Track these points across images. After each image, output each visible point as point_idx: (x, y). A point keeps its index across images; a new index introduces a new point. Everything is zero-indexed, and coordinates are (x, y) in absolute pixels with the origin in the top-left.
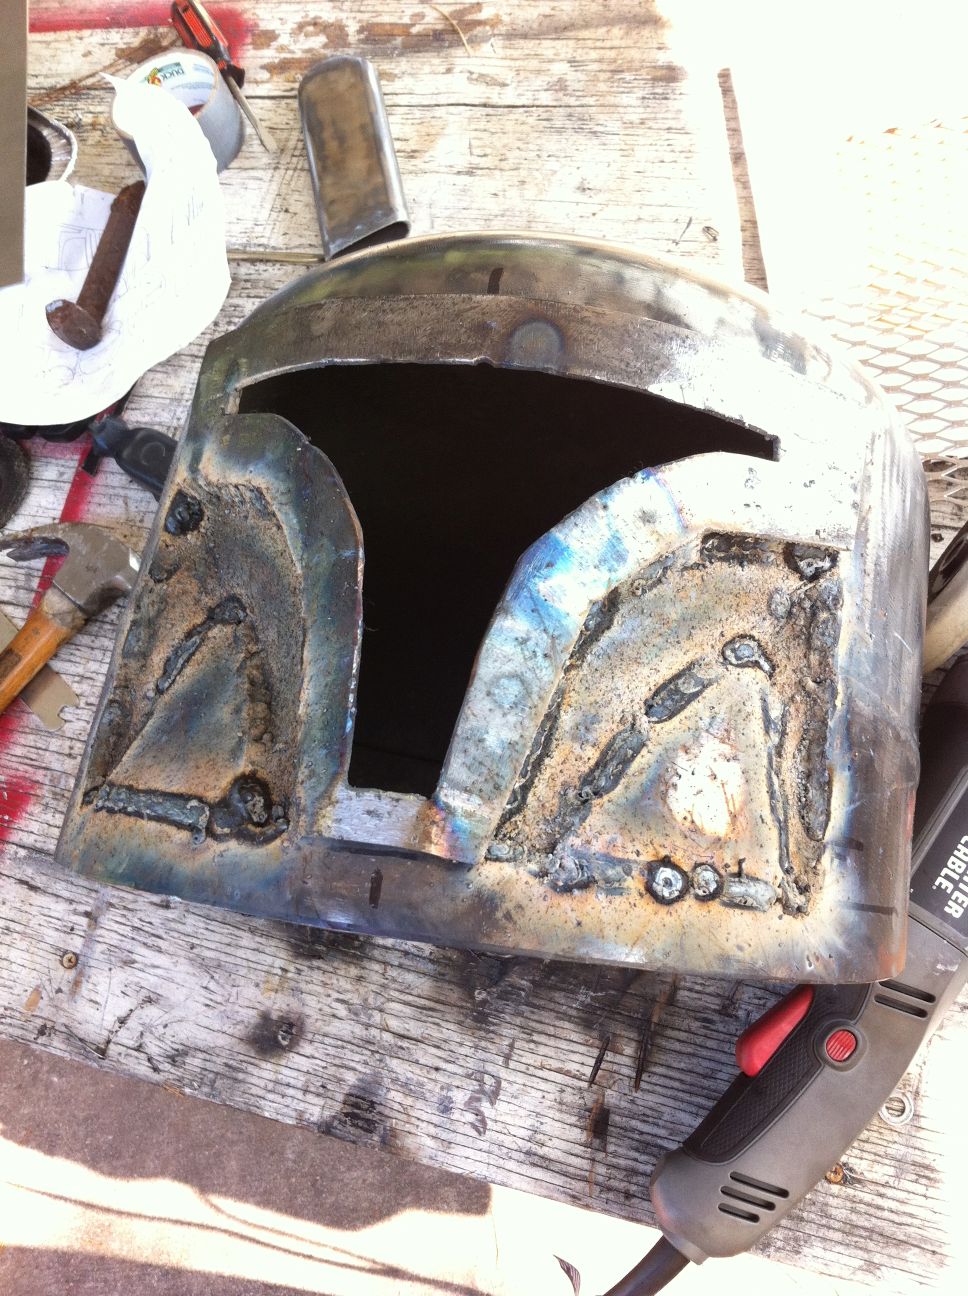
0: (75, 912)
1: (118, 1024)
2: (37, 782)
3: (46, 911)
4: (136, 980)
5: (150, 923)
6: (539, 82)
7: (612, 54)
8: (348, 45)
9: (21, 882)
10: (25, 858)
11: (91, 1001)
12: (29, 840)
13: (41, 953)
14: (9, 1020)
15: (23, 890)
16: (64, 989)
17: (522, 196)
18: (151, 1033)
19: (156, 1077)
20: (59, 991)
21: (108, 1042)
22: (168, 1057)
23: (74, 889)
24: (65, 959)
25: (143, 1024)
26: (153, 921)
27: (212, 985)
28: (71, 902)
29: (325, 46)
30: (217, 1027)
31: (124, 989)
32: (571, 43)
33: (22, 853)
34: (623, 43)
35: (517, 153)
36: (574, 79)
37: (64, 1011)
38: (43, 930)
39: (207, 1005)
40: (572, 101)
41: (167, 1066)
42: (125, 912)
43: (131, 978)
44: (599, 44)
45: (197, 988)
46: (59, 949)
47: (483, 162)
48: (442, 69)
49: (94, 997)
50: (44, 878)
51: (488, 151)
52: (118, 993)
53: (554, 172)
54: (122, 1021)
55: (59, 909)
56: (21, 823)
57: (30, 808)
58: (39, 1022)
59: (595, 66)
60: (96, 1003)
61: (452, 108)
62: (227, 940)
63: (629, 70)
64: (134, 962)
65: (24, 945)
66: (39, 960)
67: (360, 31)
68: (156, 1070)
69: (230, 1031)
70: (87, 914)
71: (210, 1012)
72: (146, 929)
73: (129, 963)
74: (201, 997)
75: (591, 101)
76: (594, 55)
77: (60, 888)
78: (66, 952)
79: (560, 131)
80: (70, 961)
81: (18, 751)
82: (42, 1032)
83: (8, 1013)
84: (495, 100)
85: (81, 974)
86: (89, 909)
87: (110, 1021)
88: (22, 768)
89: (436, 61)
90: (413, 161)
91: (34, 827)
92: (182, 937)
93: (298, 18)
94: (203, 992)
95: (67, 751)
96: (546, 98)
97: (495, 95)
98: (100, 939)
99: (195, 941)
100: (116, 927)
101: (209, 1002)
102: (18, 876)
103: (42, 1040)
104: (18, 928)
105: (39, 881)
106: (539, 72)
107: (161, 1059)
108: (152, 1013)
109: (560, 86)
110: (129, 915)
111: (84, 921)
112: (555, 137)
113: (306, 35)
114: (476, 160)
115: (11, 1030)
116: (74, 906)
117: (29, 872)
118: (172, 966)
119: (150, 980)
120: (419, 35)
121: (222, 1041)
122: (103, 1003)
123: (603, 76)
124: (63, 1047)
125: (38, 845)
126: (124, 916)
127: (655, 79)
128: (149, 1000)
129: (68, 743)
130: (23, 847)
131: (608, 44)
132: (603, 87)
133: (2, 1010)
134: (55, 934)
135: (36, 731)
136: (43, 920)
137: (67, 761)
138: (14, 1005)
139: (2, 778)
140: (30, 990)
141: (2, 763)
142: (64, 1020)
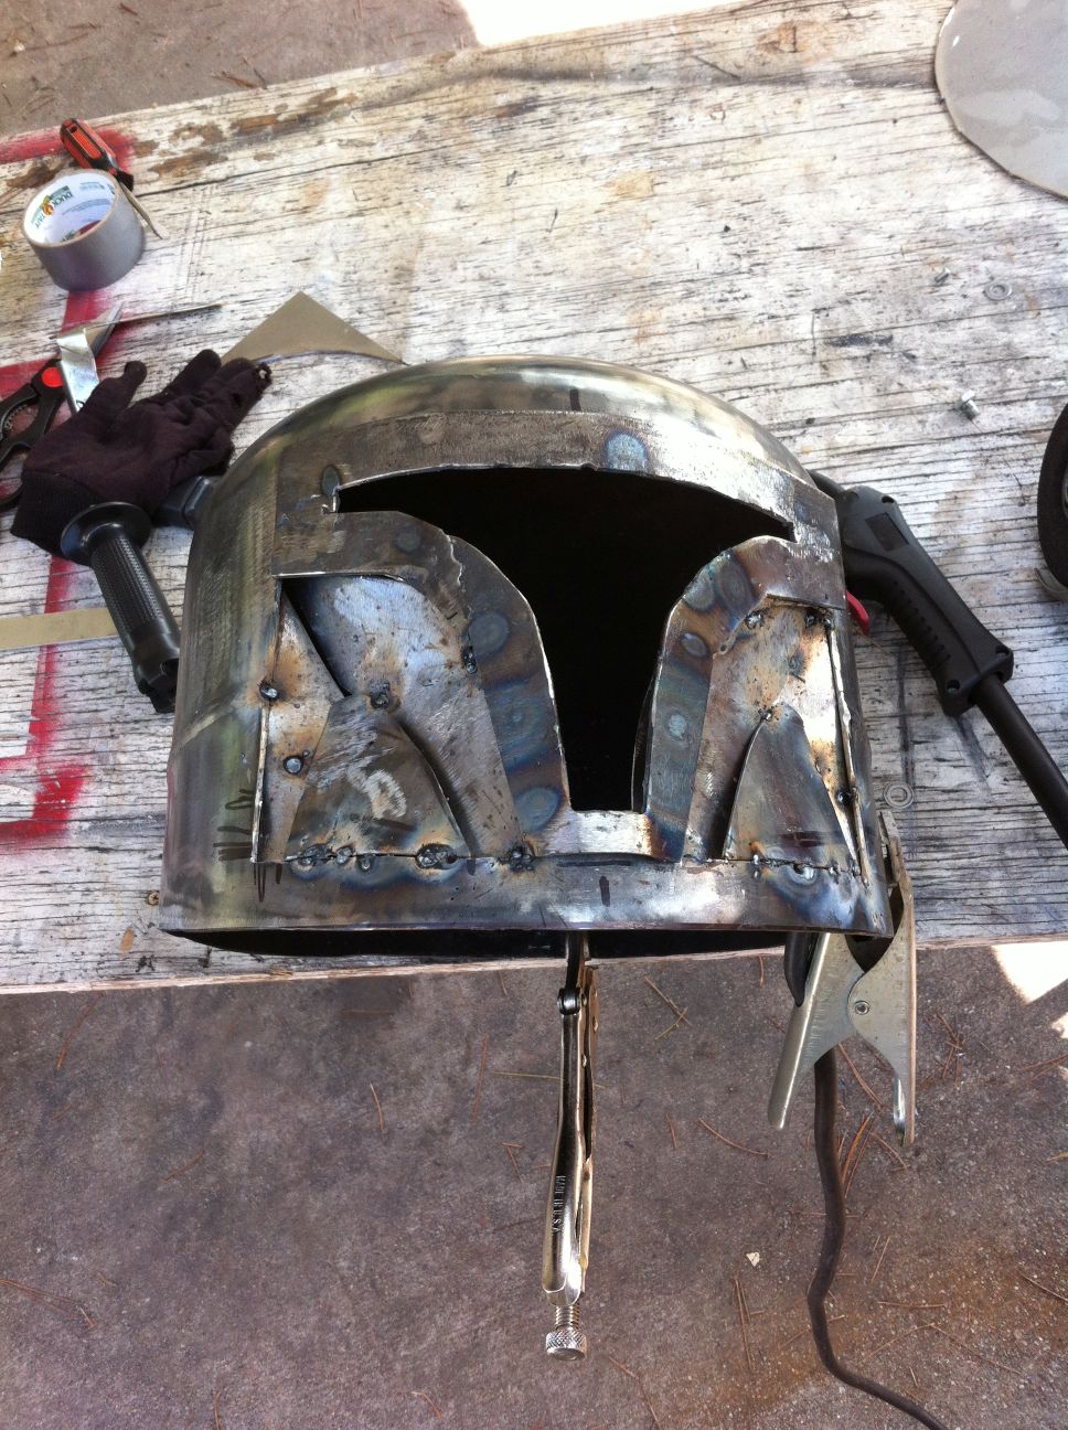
0: (150, 858)
2: (86, 766)
3: (122, 866)
6: (401, 137)
7: (457, 105)
8: (225, 140)
9: (91, 849)
10: (90, 829)
12: (90, 813)
13: (125, 900)
14: (107, 964)
15: (96, 854)
16: (155, 923)
17: (409, 222)
19: (261, 967)
20: (151, 926)
21: (208, 953)
23: (145, 840)
24: (150, 899)
28: (144, 851)
29: (204, 144)
32: (422, 104)
33: (86, 825)
34: (465, 95)
35: (397, 192)
36: (431, 130)
37: (160, 940)
38: (124, 881)
40: (434, 145)
44: (445, 100)
46: (141, 892)
47: (369, 204)
48: (314, 142)
50: (114, 840)
51: (371, 195)
53: (433, 200)
55: (136, 860)
56: (80, 802)
57: (85, 787)
58: (138, 957)
59: (446, 117)
61: (332, 170)
63: (476, 113)
65: (107, 898)
66: (125, 906)
67: (233, 126)
68: (260, 961)
70: (161, 858)
75: (450, 142)
76: (443, 108)
77: (131, 843)
78: (149, 893)
79: (430, 169)
80: (155, 899)
81: (61, 746)
82: (142, 963)
83: (105, 958)
84: (367, 157)
86: (162, 853)
88: (67, 758)
89: (307, 137)
90: (307, 215)
91: (93, 801)
93: (173, 127)
95: (109, 734)
96: (410, 147)
97: (366, 154)
102: (88, 845)
103: (144, 970)
104: (97, 886)
105: (109, 843)
106: (398, 130)
109: (420, 136)
112: (425, 174)
113: (184, 139)
114: (362, 204)
115: (111, 971)
116: (148, 853)
117: (96, 840)
120: (286, 121)
123: (454, 123)
124: (167, 969)
125: (100, 815)
127: (499, 116)
129: (108, 727)
130: (86, 820)
131: (452, 98)
132: (457, 130)
133: (98, 958)
134: (136, 881)
135: (74, 726)
136: (120, 873)
137: (111, 741)
138: (109, 950)
139: (50, 771)
140: (122, 933)
141: (47, 759)
142: (162, 947)
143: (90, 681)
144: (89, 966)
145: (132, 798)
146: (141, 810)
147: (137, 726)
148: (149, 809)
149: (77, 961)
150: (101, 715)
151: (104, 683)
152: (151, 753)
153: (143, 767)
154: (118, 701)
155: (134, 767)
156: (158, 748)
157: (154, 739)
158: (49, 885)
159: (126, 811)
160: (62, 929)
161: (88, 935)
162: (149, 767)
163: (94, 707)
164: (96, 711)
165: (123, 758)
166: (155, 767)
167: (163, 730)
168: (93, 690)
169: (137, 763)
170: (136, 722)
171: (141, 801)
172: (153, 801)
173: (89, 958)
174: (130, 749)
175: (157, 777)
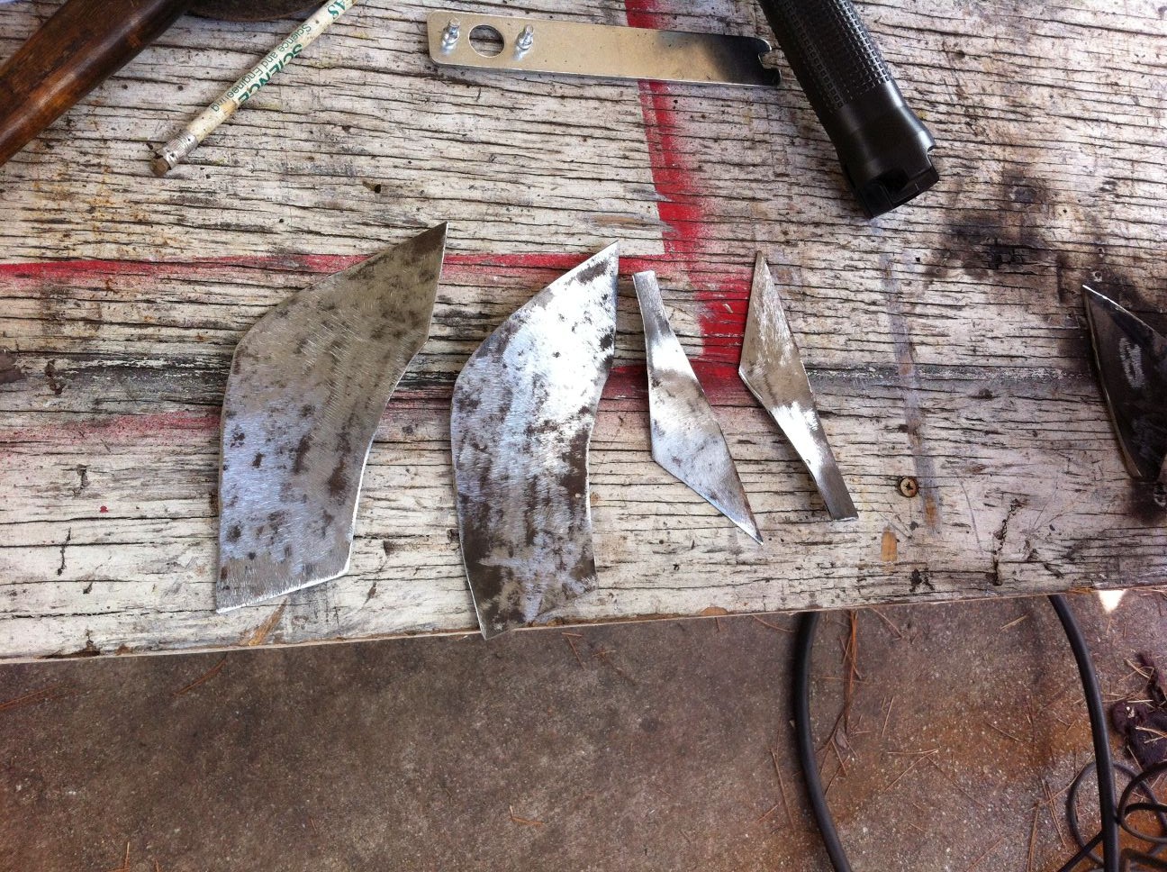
1: (997, 543)
3: (853, 438)
4: (994, 486)
5: (980, 420)
11: (956, 525)
13: (870, 488)
14: (870, 580)
16: (919, 521)
18: (1037, 538)
19: (1061, 583)
20: (914, 526)
21: (996, 564)
22: (1064, 557)
23: (874, 403)
24: (903, 488)
25: (1024, 532)
26: (981, 416)
27: (1073, 468)
28: (878, 418)
30: (1096, 509)
31: (987, 501)
37: (931, 546)
38: (862, 461)
39: (1077, 491)
41: (1067, 568)
42: (945, 415)
43: (988, 486)
45: (1060, 475)
46: (888, 477)
49: (957, 520)
50: (830, 398)
52: (981, 506)
54: (1001, 536)
55: (868, 431)
58: (908, 570)
60: (962, 525)
62: (1066, 417)
64: (984, 467)
66: (873, 497)
68: (1058, 575)
69: (1111, 509)
70: (902, 428)
71: (1084, 497)
72: (978, 428)
73: (978, 470)
74: (1068, 483)
77: (855, 405)
78: (900, 479)
80: (908, 487)
81: (716, 247)
82: (916, 579)
83: (865, 572)
85: (928, 498)
86: (903, 422)
87: (988, 541)
88: (732, 268)
92: (1020, 426)
94: (1068, 478)
95: (782, 238)
98: (934, 453)
99: (1034, 426)
100: (944, 434)
101: (1077, 487)
103: (921, 589)
107: (1059, 562)
108: (1026, 517)
110: (953, 416)
111: (903, 437)
115: (877, 591)
116: (884, 423)
118: (1024, 461)
119: (1008, 481)
121: (1108, 522)
122: (970, 523)
124: (948, 587)
126: (946, 419)
128: (1017, 504)
129: (777, 228)
133: (855, 572)
134: (876, 461)
135: (726, 218)
136: (853, 449)
137: (788, 250)
138: (868, 560)
139: (712, 286)
140: (879, 536)
141: (702, 266)
142: (935, 557)
143: (733, 152)
144: (846, 583)
145: (842, 339)
146: (858, 358)
147: (819, 231)
148: (868, 357)
149: (828, 576)
150: (763, 206)
151: (751, 157)
152: (849, 275)
153: (844, 294)
154: (781, 188)
155: (831, 293)
156: (857, 269)
157: (847, 254)
158: (757, 462)
159: (838, 358)
160: (794, 529)
161: (836, 538)
162: (852, 296)
163: (749, 193)
164: (753, 199)
165: (814, 279)
166: (860, 297)
167: (856, 242)
168: (739, 165)
169: (833, 287)
170: (817, 224)
171: (854, 345)
172: (871, 346)
173: (843, 572)
174: (817, 264)
175: (867, 312)
